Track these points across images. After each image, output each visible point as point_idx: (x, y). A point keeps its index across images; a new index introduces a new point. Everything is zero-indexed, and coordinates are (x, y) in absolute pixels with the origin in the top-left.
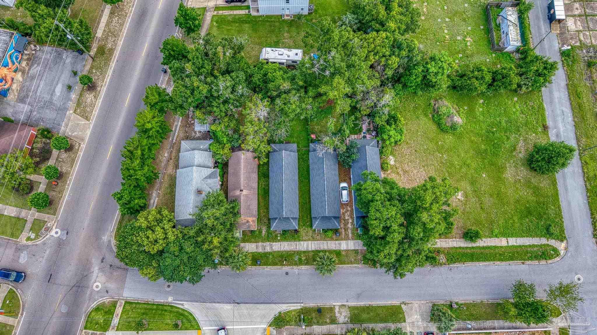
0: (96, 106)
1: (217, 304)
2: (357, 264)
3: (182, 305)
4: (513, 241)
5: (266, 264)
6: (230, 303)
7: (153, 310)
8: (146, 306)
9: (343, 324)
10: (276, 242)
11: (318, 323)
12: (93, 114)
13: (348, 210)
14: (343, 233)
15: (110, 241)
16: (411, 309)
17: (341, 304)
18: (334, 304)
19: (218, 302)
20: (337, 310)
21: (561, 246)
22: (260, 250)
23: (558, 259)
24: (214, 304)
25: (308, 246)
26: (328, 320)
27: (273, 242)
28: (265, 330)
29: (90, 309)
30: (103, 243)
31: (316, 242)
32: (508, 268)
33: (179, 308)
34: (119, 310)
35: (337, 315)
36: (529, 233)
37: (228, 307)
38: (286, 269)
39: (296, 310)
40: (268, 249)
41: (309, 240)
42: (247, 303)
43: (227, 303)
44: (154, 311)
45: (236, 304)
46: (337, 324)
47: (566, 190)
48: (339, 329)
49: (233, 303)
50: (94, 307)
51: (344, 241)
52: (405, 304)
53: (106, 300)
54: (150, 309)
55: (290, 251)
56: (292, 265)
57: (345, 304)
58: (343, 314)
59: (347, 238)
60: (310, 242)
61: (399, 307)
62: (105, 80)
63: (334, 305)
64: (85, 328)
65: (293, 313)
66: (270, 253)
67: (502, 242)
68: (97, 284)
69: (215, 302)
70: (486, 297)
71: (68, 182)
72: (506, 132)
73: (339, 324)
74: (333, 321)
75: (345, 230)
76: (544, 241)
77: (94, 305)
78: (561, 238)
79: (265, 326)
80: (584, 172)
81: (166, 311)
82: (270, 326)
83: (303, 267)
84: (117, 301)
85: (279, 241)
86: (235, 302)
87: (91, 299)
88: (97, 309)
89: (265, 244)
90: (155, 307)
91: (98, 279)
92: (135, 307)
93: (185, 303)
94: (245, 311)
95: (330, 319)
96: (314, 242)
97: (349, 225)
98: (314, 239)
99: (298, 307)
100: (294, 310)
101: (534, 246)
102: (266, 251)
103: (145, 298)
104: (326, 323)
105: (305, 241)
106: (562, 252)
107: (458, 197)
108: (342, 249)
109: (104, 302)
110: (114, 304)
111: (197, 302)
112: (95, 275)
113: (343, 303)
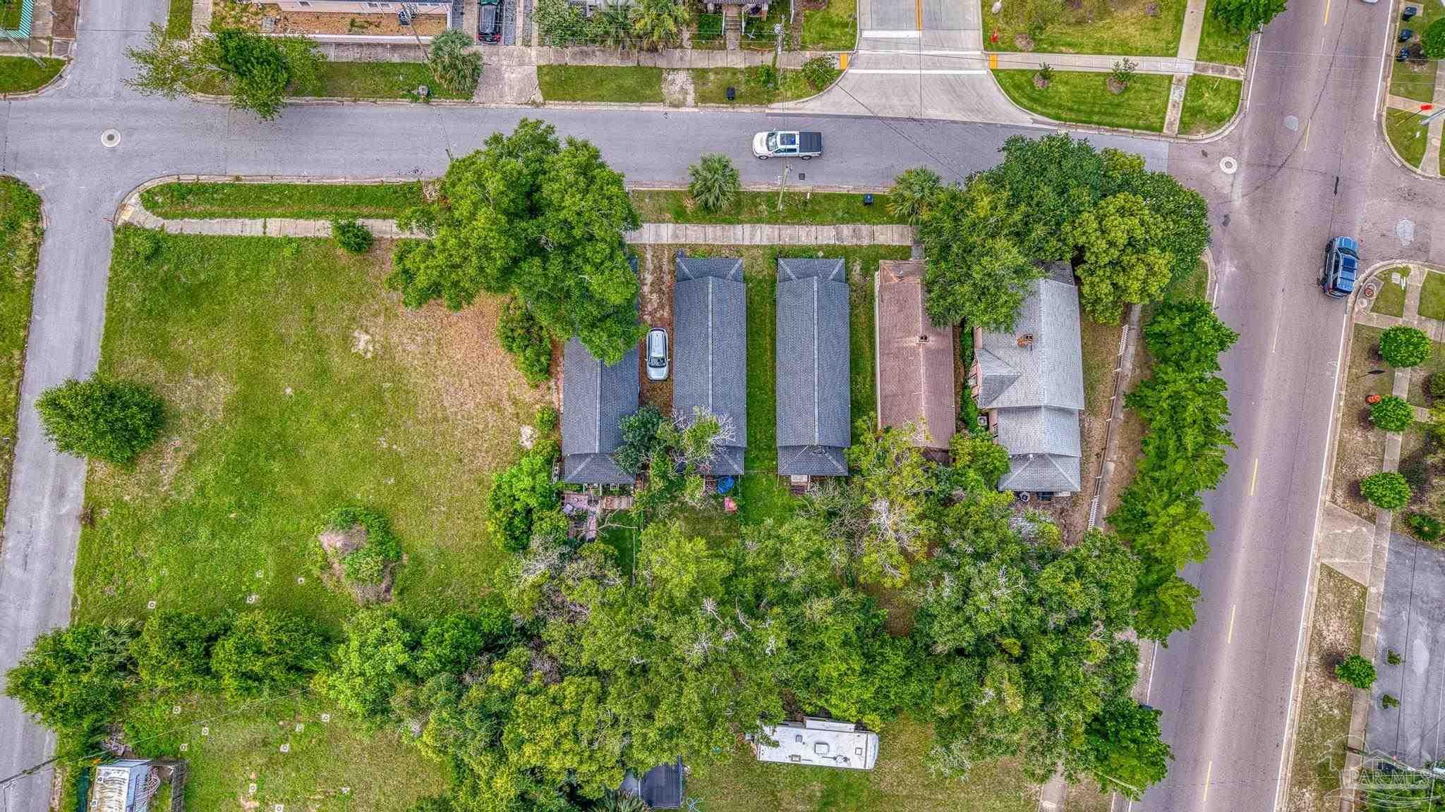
0: (1313, 607)
1: (957, 119)
2: (639, 192)
3: (1035, 121)
4: (252, 228)
5: (850, 198)
6: (930, 121)
7: (1099, 113)
8: (1116, 120)
9: (679, 69)
10: (828, 246)
11: (734, 72)
12: (1316, 584)
13: (650, 314)
14: (665, 260)
15: (1217, 262)
16: (521, 91)
17: (681, 109)
18: (696, 110)
20: (690, 98)
21: (134, 212)
22: (865, 229)
23: (149, 185)
24: (965, 119)
25: (752, 237)
26: (712, 77)
27: (834, 245)
28: (851, 64)
29: (1236, 120)
30: (1231, 259)
31: (733, 242)
32: (279, 170)
33: (1042, 114)
34: (1173, 115)
35: (691, 88)
36: (205, 246)
37: (932, 113)
38: (804, 187)
39: (783, 101)
40: (846, 230)
41: (748, 248)
42: (893, 119)
43: (936, 121)
44: (1097, 109)
45: (916, 117)
46: (693, 69)
47: (80, 346)
48: (687, 58)
49: (923, 120)
51: (664, 241)
52: (534, 103)
53: (1204, 138)
54: (1105, 114)
55: (793, 224)
56: (791, 193)
57: (672, 110)
58: (677, 88)
59: (658, 248)
60: (747, 243)
61: (548, 96)
62: (1301, 687)
63: (696, 106)
64: (1239, 84)
65: (789, 94)
66: (843, 221)
67: (277, 227)
68: (1230, 171)
69: (964, 123)
70: (347, 110)
71: (1342, 404)
72: (205, 506)
73: (688, 69)
74: (700, 75)
75: (661, 267)
76: (173, 227)
77: (1228, 129)
78: (126, 232)
79: (850, 71)
80: (18, 394)
81: (1071, 110)
82: (841, 72)
83: (764, 188)
84: (1179, 133)
85: (820, 247)
86: (920, 121)
87: (1236, 142)
88: (1220, 119)
89: (855, 241)
90: (1095, 118)
91: (1231, 180)
92: (1139, 119)
93: (1030, 125)
94: (895, 101)
95: (707, 79)
96: (737, 243)
97: (649, 278)
98: (738, 249)
99: (777, 107)
100: (786, 99)
101: (202, 216)
102: (851, 227)
104: (717, 71)
105: (758, 246)
106: (135, 198)
107: (368, 337)
108: (671, 225)
109: (1207, 133)
110: (1185, 127)
111: (1003, 126)
112: (1238, 190)
113: (676, 110)
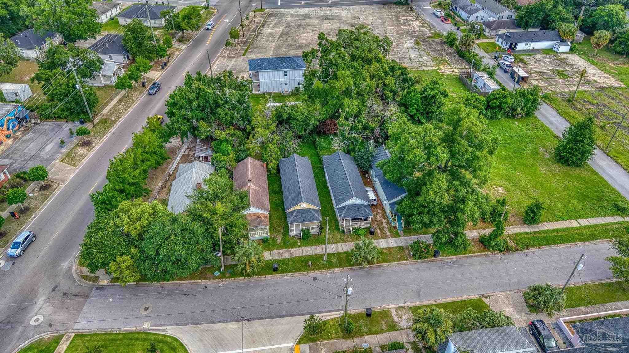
0: (87, 157)
1: (218, 324)
2: (405, 260)
3: (164, 330)
4: (585, 222)
5: (286, 271)
6: (237, 321)
7: (117, 340)
8: (107, 337)
9: (406, 329)
10: (295, 248)
11: (371, 333)
12: (82, 162)
13: (379, 213)
14: (379, 232)
16: (497, 301)
17: (397, 306)
18: (387, 307)
19: (219, 322)
20: (394, 313)
22: (276, 257)
24: (213, 325)
25: (337, 247)
26: (384, 327)
27: (292, 248)
28: (292, 349)
29: (15, 352)
30: (61, 269)
31: (347, 243)
33: (158, 334)
34: (63, 346)
35: (396, 319)
37: (232, 326)
38: (313, 274)
39: (335, 319)
40: (286, 255)
41: (338, 242)
42: (262, 318)
43: (233, 321)
44: (118, 342)
45: (246, 322)
46: (398, 330)
48: (404, 336)
49: (241, 320)
50: (23, 348)
51: (383, 240)
52: (486, 297)
53: (46, 335)
54: (112, 340)
55: (316, 255)
56: (320, 269)
57: (403, 305)
58: (404, 317)
59: (385, 236)
60: (339, 244)
61: (480, 300)
62: (103, 139)
63: (388, 309)
65: (331, 323)
66: (289, 259)
67: (573, 224)
68: (39, 316)
69: (214, 322)
70: (588, 279)
73: (401, 329)
74: (393, 327)
75: (380, 230)
76: (619, 219)
77: (24, 344)
79: (292, 344)
81: (137, 339)
82: (299, 343)
83: (336, 270)
84: (63, 335)
85: (299, 246)
86: (243, 319)
87: (23, 336)
88: (28, 349)
89: (281, 251)
90: (121, 336)
91: (41, 311)
92: (90, 340)
93: (167, 327)
94: (260, 329)
95: (386, 326)
96: (344, 244)
97: (384, 225)
98: (342, 241)
99: (336, 315)
100: (333, 320)
102: (284, 257)
103: (108, 327)
104: (382, 331)
105: (333, 243)
108: (382, 247)
109: (42, 338)
110: (57, 340)
111: (187, 324)
112: (38, 306)
113: (400, 305)
